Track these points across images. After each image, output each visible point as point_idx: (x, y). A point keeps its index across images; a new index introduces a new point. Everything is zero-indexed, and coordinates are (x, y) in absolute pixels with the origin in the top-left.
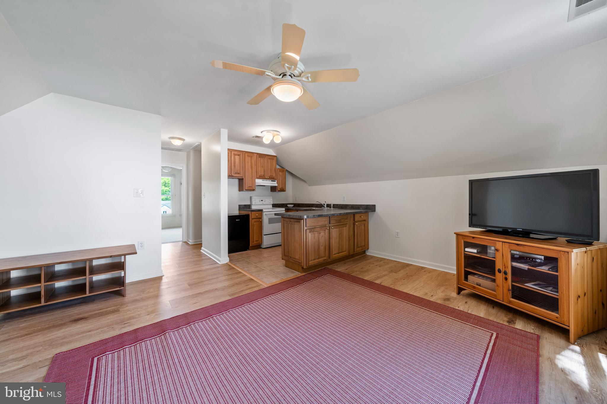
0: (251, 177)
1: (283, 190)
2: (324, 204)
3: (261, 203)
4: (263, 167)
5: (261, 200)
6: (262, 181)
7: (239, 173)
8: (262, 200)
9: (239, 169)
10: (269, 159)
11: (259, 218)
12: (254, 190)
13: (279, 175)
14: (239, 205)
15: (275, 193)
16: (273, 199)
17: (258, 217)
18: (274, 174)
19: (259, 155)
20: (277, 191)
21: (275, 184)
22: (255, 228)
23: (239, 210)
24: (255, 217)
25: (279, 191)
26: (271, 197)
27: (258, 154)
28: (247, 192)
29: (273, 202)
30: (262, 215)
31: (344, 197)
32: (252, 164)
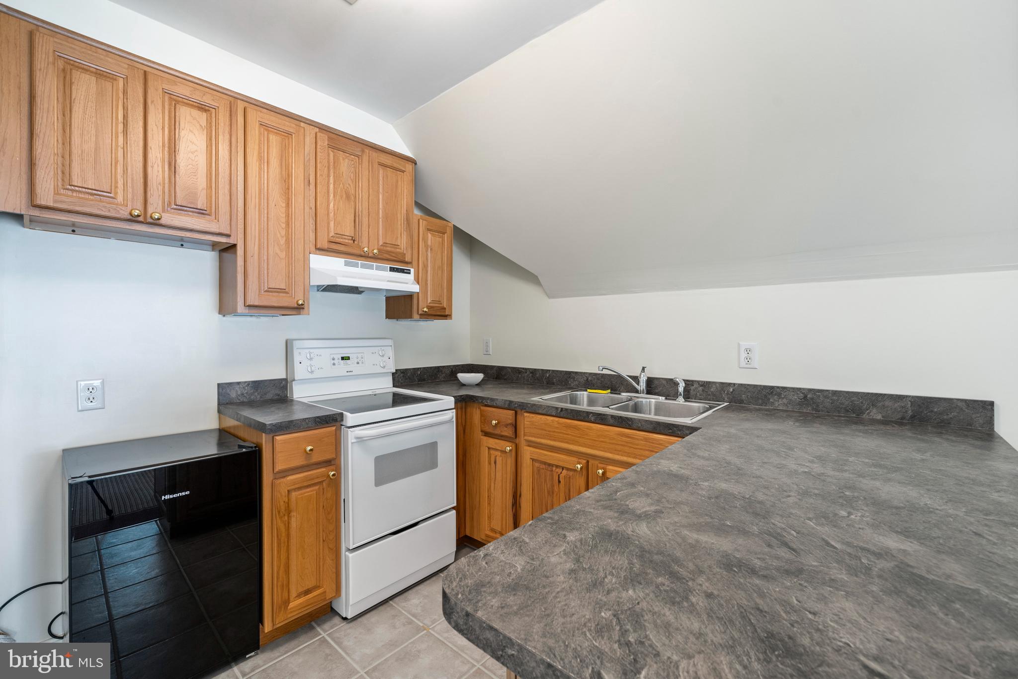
0: (282, 241)
1: (440, 313)
2: (636, 379)
3: (343, 367)
4: (348, 197)
5: (343, 358)
6: (347, 264)
7: (201, 212)
8: (348, 358)
9: (202, 182)
10: (381, 164)
11: (319, 465)
12: (299, 309)
13: (426, 246)
14: (219, 385)
15: (404, 324)
16: (397, 348)
17: (316, 458)
18: (404, 237)
19: (330, 139)
20: (416, 316)
21: (406, 283)
22: (294, 524)
23: (219, 411)
24: (300, 461)
25: (426, 316)
26: (390, 342)
27: (323, 128)
28: (263, 322)
29: (396, 361)
30: (337, 443)
31: (748, 351)
32: (289, 175)
